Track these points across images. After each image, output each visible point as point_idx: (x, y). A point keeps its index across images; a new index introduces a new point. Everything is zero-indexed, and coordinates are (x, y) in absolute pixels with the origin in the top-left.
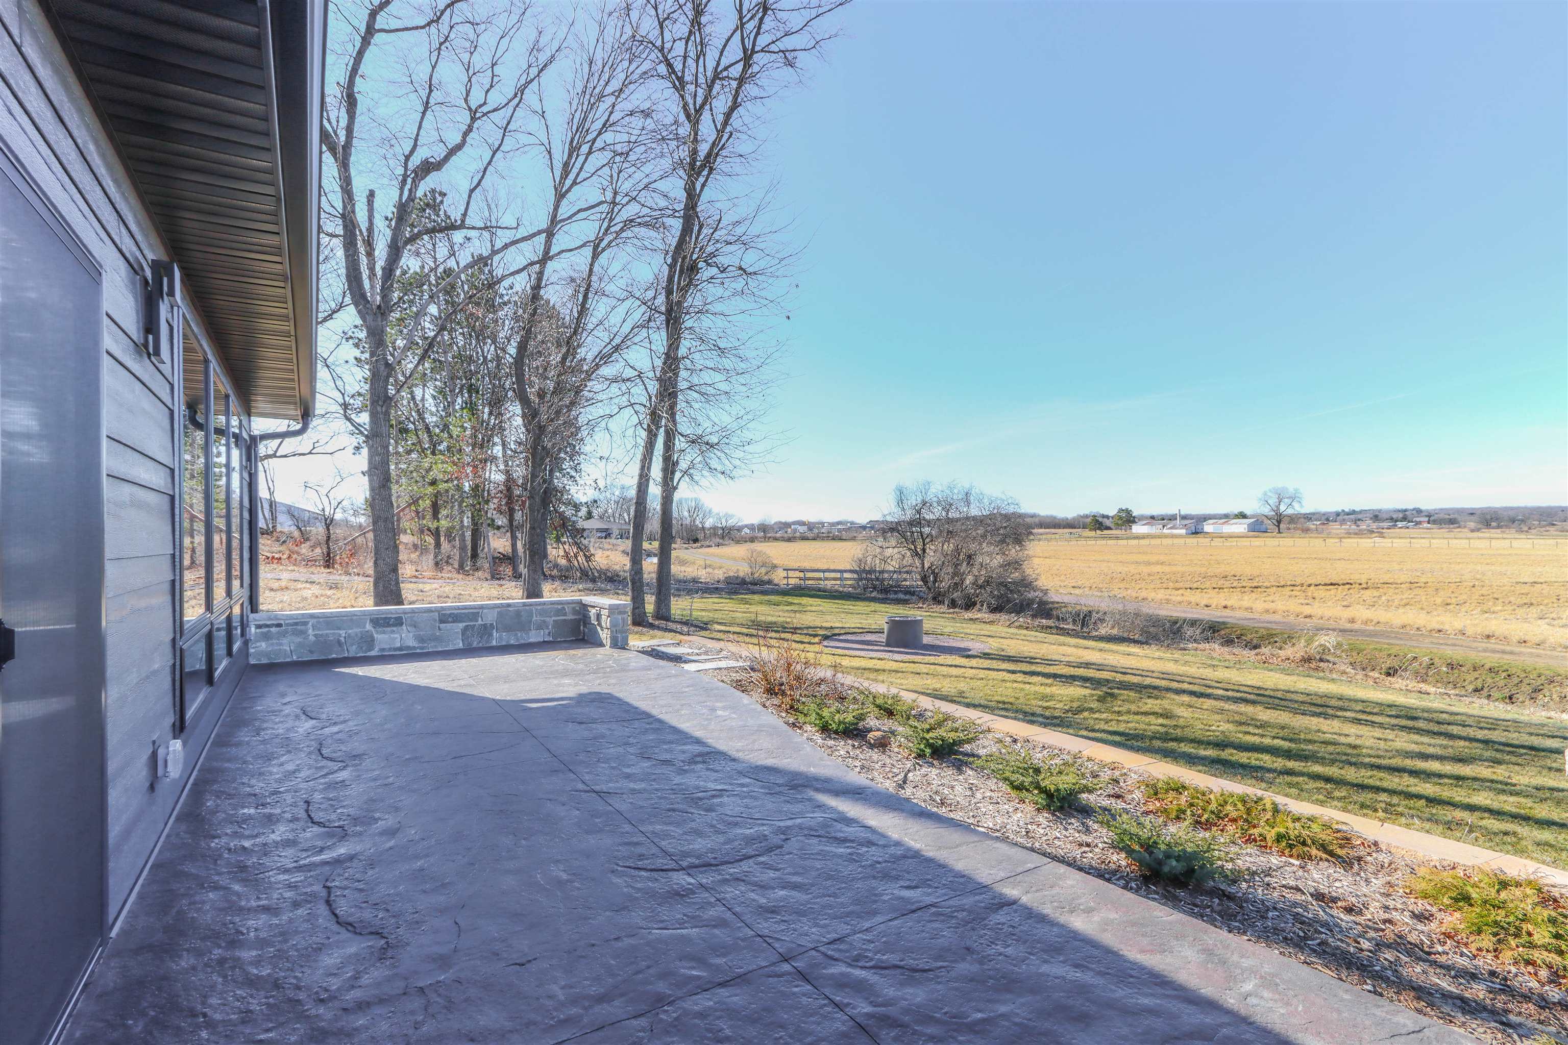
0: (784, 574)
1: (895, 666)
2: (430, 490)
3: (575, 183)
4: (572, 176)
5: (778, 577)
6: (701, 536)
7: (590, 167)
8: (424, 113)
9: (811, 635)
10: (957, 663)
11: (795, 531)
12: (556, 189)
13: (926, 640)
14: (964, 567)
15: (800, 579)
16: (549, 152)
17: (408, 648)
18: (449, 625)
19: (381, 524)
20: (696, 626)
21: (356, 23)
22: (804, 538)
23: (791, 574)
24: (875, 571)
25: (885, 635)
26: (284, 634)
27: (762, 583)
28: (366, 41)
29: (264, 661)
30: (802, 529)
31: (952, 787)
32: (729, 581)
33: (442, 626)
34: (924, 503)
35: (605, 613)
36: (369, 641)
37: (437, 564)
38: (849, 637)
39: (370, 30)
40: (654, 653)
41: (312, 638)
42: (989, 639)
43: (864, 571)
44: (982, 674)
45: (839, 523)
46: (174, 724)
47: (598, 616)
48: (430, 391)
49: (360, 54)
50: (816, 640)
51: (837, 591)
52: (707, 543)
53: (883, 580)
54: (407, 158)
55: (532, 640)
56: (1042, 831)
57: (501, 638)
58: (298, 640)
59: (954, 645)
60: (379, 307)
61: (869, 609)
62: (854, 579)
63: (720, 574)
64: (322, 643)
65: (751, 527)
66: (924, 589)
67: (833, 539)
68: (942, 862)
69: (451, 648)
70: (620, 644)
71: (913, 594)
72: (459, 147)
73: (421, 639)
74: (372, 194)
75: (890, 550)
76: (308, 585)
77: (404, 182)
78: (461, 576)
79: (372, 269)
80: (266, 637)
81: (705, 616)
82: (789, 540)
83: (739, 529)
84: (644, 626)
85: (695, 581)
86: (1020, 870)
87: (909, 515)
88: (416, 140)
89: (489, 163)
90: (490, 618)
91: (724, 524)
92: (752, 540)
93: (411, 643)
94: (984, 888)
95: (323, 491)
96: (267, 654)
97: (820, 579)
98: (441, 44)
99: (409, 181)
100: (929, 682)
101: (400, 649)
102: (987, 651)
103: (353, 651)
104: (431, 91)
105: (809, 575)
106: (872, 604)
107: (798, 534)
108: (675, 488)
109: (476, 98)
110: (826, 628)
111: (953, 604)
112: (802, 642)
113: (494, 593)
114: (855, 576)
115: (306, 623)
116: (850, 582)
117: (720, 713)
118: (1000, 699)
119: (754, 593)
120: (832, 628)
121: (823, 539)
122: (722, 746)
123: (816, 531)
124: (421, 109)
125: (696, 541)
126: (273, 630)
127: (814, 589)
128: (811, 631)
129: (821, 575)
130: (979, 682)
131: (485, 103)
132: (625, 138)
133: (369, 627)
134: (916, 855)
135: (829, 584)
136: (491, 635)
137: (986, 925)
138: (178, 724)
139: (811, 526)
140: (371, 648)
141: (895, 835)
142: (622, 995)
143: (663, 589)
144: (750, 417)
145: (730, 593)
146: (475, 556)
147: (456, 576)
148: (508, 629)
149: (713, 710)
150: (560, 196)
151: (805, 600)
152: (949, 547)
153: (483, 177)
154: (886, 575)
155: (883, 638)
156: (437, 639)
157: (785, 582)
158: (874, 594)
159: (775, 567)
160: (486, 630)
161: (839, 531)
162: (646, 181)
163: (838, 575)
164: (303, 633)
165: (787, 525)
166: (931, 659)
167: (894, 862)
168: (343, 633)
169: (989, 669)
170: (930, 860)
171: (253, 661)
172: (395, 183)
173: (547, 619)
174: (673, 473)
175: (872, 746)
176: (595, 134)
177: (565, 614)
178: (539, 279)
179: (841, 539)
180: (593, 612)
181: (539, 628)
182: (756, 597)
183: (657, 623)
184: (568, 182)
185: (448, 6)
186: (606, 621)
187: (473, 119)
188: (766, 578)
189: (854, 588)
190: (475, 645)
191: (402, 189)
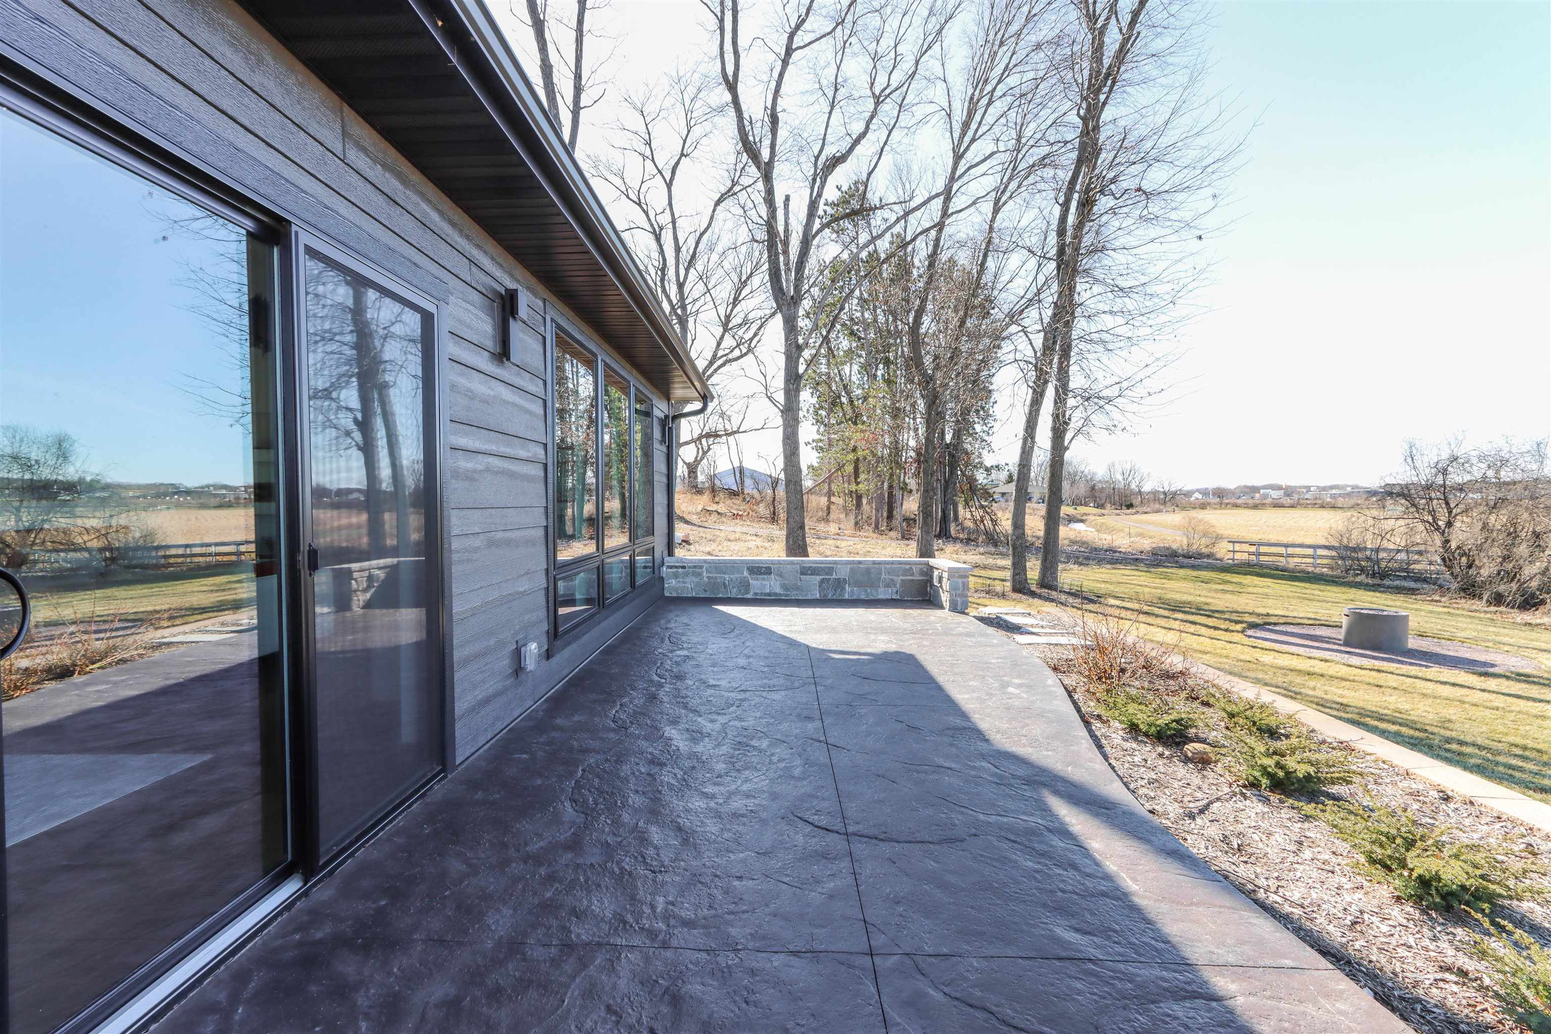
0: (1230, 547)
1: (1343, 671)
2: (851, 456)
3: (973, 140)
4: (970, 134)
5: (1223, 550)
6: (1136, 501)
7: (989, 119)
8: (830, 113)
9: (1231, 621)
10: (1459, 681)
11: (1265, 496)
12: (954, 152)
13: (1413, 643)
14: (1523, 550)
15: (1250, 554)
16: (949, 115)
17: (776, 594)
18: (808, 577)
19: (792, 487)
20: (1086, 598)
21: (777, 50)
22: (1277, 505)
23: (1237, 547)
24: (1365, 549)
25: (1343, 631)
26: (687, 575)
27: (1200, 556)
28: (785, 63)
29: (674, 595)
30: (1275, 494)
31: (1269, 835)
32: (1155, 553)
33: (803, 577)
34: (1455, 459)
35: (945, 575)
36: (747, 586)
37: (856, 523)
38: (1290, 629)
39: (789, 51)
40: (997, 623)
41: (706, 579)
42: (1541, 654)
43: (1347, 548)
44: (1500, 701)
45: (1332, 487)
46: (548, 632)
47: (940, 579)
48: (856, 368)
49: (781, 75)
50: (1239, 627)
51: (1303, 571)
52: (1145, 509)
53: (1378, 562)
54: (817, 158)
55: (881, 597)
56: (1384, 928)
57: (852, 592)
58: (696, 580)
59: (1467, 656)
60: (792, 297)
61: (1345, 596)
62: (1332, 558)
63: (1146, 545)
64: (713, 584)
65: (1205, 492)
66: (1447, 576)
67: (1322, 507)
68: (1150, 916)
69: (809, 597)
70: (959, 608)
71: (1425, 580)
72: (863, 135)
73: (785, 587)
74: (787, 198)
75: (1391, 522)
76: (754, 538)
77: (814, 180)
78: (875, 535)
79: (787, 264)
80: (676, 576)
81: (1102, 588)
82: (1255, 507)
83: (1188, 494)
84: (1024, 594)
85: (1112, 550)
86: (1268, 962)
87: (1425, 475)
88: (824, 140)
89: (885, 143)
90: (843, 573)
91: (1166, 489)
92: (1203, 506)
93: (778, 590)
94: (1186, 965)
95: (771, 460)
96: (676, 590)
97: (1281, 555)
98: (845, 43)
99: (818, 180)
100: (1392, 699)
101: (769, 595)
102: (1528, 671)
103: (734, 593)
104: (836, 90)
105: (1263, 549)
106: (1353, 590)
107: (1269, 501)
108: (1067, 448)
109: (881, 81)
110: (1259, 615)
111: (1498, 599)
112: (1216, 628)
113: (899, 552)
114: (1334, 553)
115: (701, 567)
116: (1325, 561)
117: (1010, 689)
118: (1518, 740)
119: (1181, 567)
120: (1268, 615)
121: (1306, 506)
122: (983, 725)
123: (1296, 497)
124: (828, 109)
125: (1130, 506)
126: (680, 570)
127: (1267, 567)
128: (1234, 617)
129: (1282, 550)
130: (1488, 712)
131: (888, 85)
132: (1031, 75)
133: (746, 573)
134: (1121, 897)
135: (1292, 562)
136: (843, 589)
137: (1148, 1010)
138: (552, 631)
139: (1289, 491)
140: (747, 592)
141: (1111, 866)
142: (705, 927)
143: (1049, 557)
144: (1161, 363)
145: (1149, 566)
146: (890, 517)
147: (872, 534)
148: (858, 584)
149: (1008, 684)
150: (958, 157)
151: (1248, 580)
152: (1498, 520)
153: (879, 158)
154: (1382, 555)
155: (1341, 634)
156: (797, 588)
157: (1230, 555)
158: (1361, 578)
159: (1219, 538)
160: (839, 584)
161: (1333, 496)
162: (1053, 117)
163: (1310, 551)
164: (700, 575)
165: (1255, 489)
166: (1413, 670)
167: (1083, 897)
168: (727, 576)
169: (1519, 697)
170: (1135, 909)
171: (667, 594)
172: (807, 184)
173: (895, 578)
174: (1064, 431)
175: (1187, 760)
176: (994, 82)
177: (912, 575)
178: (936, 245)
179: (1334, 507)
180: (936, 573)
181: (887, 586)
182: (1182, 572)
183: (1038, 591)
184: (967, 140)
185: (850, 6)
186: (946, 584)
187: (877, 103)
188: (1205, 551)
189: (1331, 568)
190: (830, 597)
191: (812, 188)
